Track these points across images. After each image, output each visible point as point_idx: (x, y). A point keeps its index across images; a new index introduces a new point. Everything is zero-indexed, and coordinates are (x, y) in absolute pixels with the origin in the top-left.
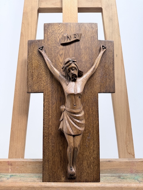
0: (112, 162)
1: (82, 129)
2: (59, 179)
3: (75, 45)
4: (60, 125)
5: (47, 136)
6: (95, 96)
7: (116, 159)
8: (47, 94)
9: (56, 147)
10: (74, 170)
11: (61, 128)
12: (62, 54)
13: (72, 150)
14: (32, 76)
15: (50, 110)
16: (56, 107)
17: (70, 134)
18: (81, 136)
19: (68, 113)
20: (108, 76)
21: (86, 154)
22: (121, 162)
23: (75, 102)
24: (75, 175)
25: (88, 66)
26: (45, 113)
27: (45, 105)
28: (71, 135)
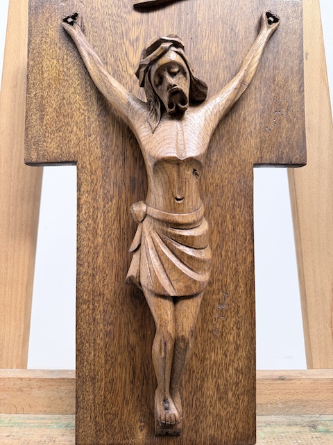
0: (290, 380)
1: (202, 277)
2: (129, 435)
3: (180, 9)
4: (131, 264)
5: (89, 301)
6: (244, 176)
7: (301, 372)
8: (88, 167)
9: (117, 335)
10: (174, 410)
11: (135, 275)
12: (137, 39)
13: (170, 346)
14: (41, 108)
15: (100, 220)
16: (119, 209)
17: (162, 293)
18: (199, 300)
19: (157, 225)
20: (284, 110)
21: (213, 358)
22: (317, 380)
23: (180, 189)
24: (179, 426)
25: (221, 77)
26: (83, 227)
27: (82, 201)
28: (165, 296)
